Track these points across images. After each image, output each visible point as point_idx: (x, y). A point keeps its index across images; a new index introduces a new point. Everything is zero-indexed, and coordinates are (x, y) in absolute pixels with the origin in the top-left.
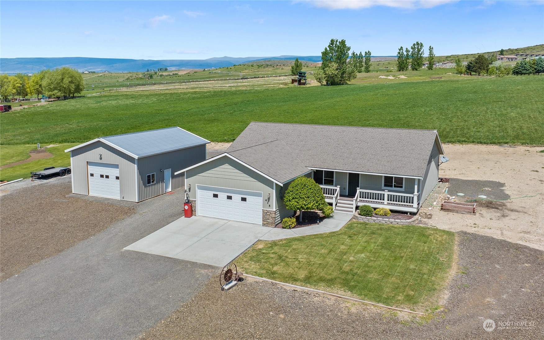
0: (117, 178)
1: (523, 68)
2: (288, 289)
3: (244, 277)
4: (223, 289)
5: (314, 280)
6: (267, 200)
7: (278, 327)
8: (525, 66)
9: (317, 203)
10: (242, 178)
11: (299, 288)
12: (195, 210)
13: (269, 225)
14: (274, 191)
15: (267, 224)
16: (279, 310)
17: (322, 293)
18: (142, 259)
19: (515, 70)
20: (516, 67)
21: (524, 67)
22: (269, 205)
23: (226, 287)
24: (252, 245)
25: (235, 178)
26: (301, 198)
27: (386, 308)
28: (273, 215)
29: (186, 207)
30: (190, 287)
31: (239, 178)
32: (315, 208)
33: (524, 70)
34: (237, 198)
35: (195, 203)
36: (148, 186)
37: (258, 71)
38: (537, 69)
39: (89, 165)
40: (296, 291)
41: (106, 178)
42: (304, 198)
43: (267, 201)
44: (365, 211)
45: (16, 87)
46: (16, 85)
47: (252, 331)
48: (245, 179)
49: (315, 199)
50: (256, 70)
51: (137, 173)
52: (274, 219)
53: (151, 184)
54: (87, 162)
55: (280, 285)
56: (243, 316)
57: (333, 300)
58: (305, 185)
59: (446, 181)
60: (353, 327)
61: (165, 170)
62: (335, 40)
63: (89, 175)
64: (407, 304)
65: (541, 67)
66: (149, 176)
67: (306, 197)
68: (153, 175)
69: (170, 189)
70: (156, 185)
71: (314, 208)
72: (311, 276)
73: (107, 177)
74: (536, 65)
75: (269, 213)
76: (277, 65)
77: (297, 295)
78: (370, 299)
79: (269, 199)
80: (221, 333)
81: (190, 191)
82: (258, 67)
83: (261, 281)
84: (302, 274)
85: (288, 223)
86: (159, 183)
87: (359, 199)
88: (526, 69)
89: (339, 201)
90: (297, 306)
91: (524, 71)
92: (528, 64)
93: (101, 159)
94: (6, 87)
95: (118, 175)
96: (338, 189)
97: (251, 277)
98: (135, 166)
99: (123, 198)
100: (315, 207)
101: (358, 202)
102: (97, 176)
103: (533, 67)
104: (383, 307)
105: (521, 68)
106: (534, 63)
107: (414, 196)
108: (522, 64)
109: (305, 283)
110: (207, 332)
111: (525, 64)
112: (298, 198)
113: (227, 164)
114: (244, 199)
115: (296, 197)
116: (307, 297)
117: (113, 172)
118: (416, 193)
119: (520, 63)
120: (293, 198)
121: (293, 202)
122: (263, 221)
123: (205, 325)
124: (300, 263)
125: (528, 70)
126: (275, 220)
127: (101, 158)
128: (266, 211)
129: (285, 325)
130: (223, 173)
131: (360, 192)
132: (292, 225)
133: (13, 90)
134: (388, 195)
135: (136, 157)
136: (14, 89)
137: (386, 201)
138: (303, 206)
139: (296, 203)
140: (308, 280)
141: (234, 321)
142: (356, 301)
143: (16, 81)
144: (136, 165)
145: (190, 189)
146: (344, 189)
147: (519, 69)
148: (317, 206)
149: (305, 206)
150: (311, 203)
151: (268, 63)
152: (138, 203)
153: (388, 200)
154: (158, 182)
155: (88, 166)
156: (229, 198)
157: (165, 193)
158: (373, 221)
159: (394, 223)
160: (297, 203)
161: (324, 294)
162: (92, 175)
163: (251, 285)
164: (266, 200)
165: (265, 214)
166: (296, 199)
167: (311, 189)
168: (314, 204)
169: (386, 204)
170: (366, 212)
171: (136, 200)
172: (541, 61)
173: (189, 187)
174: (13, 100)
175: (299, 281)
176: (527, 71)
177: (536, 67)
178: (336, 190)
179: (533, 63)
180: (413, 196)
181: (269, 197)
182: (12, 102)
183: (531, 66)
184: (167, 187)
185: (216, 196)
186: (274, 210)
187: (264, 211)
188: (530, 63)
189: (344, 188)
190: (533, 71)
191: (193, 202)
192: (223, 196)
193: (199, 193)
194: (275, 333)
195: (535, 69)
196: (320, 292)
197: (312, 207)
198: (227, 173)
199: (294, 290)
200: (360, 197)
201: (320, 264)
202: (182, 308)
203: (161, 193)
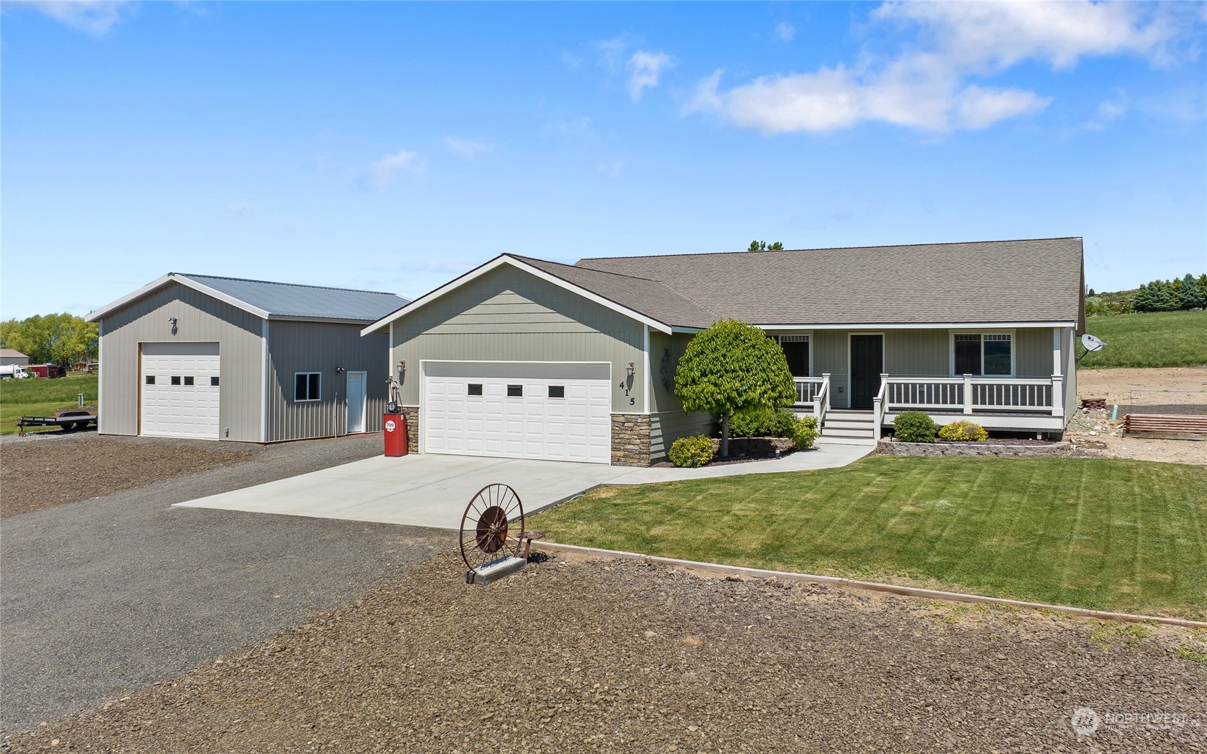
0: (215, 381)
1: (1156, 298)
2: (705, 576)
3: (552, 552)
4: (471, 578)
5: (797, 554)
6: (625, 384)
7: (682, 668)
8: (1159, 293)
9: (773, 390)
10: (550, 327)
11: (744, 571)
12: (416, 436)
13: (631, 461)
14: (646, 354)
15: (625, 456)
16: (676, 625)
17: (833, 582)
18: (221, 522)
19: (1139, 303)
20: (1140, 296)
21: (1158, 295)
22: (632, 400)
23: (484, 572)
24: (578, 494)
25: (531, 328)
26: (727, 371)
27: (1090, 615)
28: (644, 429)
29: (390, 426)
30: (354, 575)
31: (544, 328)
32: (770, 404)
33: (1158, 301)
34: (536, 388)
35: (416, 414)
36: (298, 404)
38: (1185, 299)
39: (144, 354)
40: (735, 580)
41: (185, 384)
42: (736, 371)
43: (626, 387)
44: (912, 425)
45: (86, 339)
46: (87, 335)
47: (573, 680)
48: (560, 328)
49: (768, 376)
51: (267, 361)
52: (645, 441)
53: (308, 400)
54: (140, 344)
55: (676, 568)
56: (539, 642)
57: (876, 601)
58: (736, 338)
59: (1099, 406)
60: (988, 668)
61: (348, 372)
62: (759, 244)
63: (144, 380)
64: (1165, 603)
65: (1192, 295)
66: (301, 379)
67: (741, 369)
68: (314, 378)
69: (361, 428)
70: (322, 405)
71: (765, 404)
72: (782, 546)
73: (189, 381)
74: (1183, 293)
75: (631, 425)
77: (741, 590)
78: (1017, 594)
79: (630, 378)
80: (445, 690)
81: (402, 383)
83: (610, 559)
84: (752, 541)
85: (689, 450)
86: (332, 404)
87: (887, 405)
88: (1162, 300)
89: (829, 416)
90: (746, 615)
91: (1159, 305)
92: (1165, 290)
93: (175, 331)
94: (64, 338)
95: (217, 374)
96: (826, 381)
97: (574, 550)
98: (261, 342)
99: (227, 433)
100: (769, 400)
101: (885, 413)
102: (163, 380)
103: (1176, 296)
104: (1079, 614)
105: (1151, 297)
106: (1177, 289)
107: (1052, 381)
108: (1152, 290)
109: (766, 561)
110: (383, 687)
111: (1159, 290)
112: (718, 371)
113: (508, 291)
114: (556, 392)
115: (711, 370)
116: (780, 594)
117: (205, 366)
118: (1057, 372)
119: (1149, 289)
120: (704, 374)
121: (706, 386)
122: (614, 449)
123: (382, 666)
124: (739, 519)
125: (1167, 303)
126: (650, 444)
127: (176, 328)
128: (622, 419)
129: (709, 663)
130: (497, 319)
131: (891, 385)
132: (701, 457)
133: (80, 345)
134: (975, 387)
135: (264, 315)
136: (81, 343)
137: (968, 406)
138: (734, 394)
139: (712, 388)
140: (771, 552)
141: (502, 654)
142: (967, 601)
143: (87, 327)
144: (264, 339)
145: (402, 374)
146: (841, 390)
147: (1148, 299)
148: (775, 399)
149: (740, 395)
150: (756, 389)
152: (265, 444)
153: (975, 402)
154: (328, 400)
155: (144, 357)
156: (515, 391)
157: (346, 433)
158: (938, 452)
159: (1004, 453)
160: (715, 385)
161: (840, 584)
162: (151, 380)
163: (574, 570)
164: (622, 386)
165: (620, 426)
166: (712, 374)
167: (753, 346)
168: (765, 392)
169: (971, 413)
170: (915, 429)
171: (260, 437)
172: (1192, 283)
173: (400, 368)
174: (77, 367)
175: (743, 557)
176: (1164, 304)
177: (1181, 296)
178: (820, 385)
179: (1174, 287)
180: (1049, 383)
181: (630, 372)
182: (76, 370)
183: (1171, 294)
184: (354, 420)
185: (475, 390)
186: (647, 412)
187: (615, 419)
188: (1168, 287)
189: (840, 388)
190: (1176, 303)
191: (412, 414)
192: (495, 387)
193: (428, 385)
194: (671, 687)
195: (1182, 300)
196: (825, 581)
197: (759, 399)
198: (506, 318)
199: (729, 579)
200: (891, 401)
201: (807, 520)
202: (309, 626)
203: (335, 433)
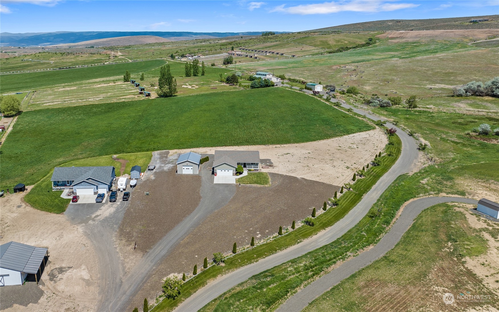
24: (235, 180)
37: (63, 59)
44: (249, 170)
50: (61, 58)
51: (198, 167)
58: (238, 166)
76: (77, 53)
82: (62, 55)
89: (244, 169)
93: (187, 165)
99: (194, 173)
101: (247, 168)
126: (236, 174)
132: (239, 175)
146: (244, 166)
151: (68, 51)
153: (254, 168)
158: (252, 172)
165: (233, 173)
171: (198, 173)
197: (240, 171)
